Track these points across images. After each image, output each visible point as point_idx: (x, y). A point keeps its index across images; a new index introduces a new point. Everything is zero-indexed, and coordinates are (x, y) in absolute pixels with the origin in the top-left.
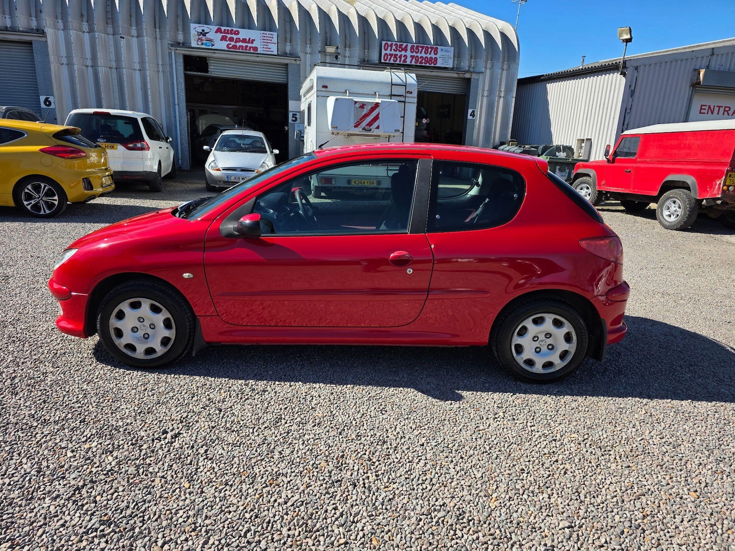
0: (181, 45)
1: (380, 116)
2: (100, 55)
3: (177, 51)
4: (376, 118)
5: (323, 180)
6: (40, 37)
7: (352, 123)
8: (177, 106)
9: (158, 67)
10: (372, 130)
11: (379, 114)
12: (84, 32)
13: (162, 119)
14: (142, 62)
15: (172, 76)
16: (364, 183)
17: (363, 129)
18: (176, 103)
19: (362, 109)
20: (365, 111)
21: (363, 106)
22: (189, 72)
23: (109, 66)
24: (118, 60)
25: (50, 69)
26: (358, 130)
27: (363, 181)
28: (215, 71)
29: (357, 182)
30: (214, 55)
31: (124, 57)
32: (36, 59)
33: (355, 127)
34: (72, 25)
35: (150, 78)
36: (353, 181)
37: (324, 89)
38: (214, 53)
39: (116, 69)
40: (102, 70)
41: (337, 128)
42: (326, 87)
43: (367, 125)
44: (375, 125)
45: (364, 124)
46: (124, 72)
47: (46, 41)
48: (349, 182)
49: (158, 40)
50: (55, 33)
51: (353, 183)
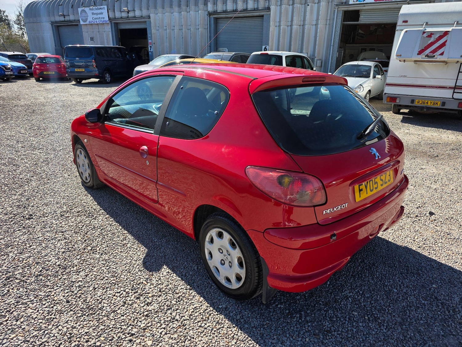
0: (344, 4)
1: (447, 43)
2: (295, 18)
3: (339, 9)
4: (443, 45)
5: (389, 99)
6: (268, 12)
7: (417, 51)
8: (332, 47)
9: (327, 22)
10: (436, 57)
11: (446, 41)
12: (290, 5)
13: (322, 56)
14: (317, 20)
15: (333, 27)
16: (427, 103)
17: (426, 56)
18: (332, 44)
19: (429, 38)
20: (432, 40)
21: (431, 35)
22: (346, 23)
23: (287, 25)
24: (304, 20)
25: (269, 30)
26: (422, 57)
27: (427, 101)
28: (364, 19)
29: (421, 102)
30: (364, 8)
31: (308, 17)
32: (264, 24)
33: (418, 54)
34: (284, 2)
35: (320, 30)
36: (417, 101)
37: (404, 24)
38: (364, 6)
39: (303, 26)
40: (295, 27)
41: (401, 56)
42: (406, 22)
43: (431, 52)
44: (440, 51)
45: (427, 52)
46: (306, 28)
47: (270, 14)
48: (413, 101)
49: (330, 3)
50: (275, 8)
51: (416, 103)
